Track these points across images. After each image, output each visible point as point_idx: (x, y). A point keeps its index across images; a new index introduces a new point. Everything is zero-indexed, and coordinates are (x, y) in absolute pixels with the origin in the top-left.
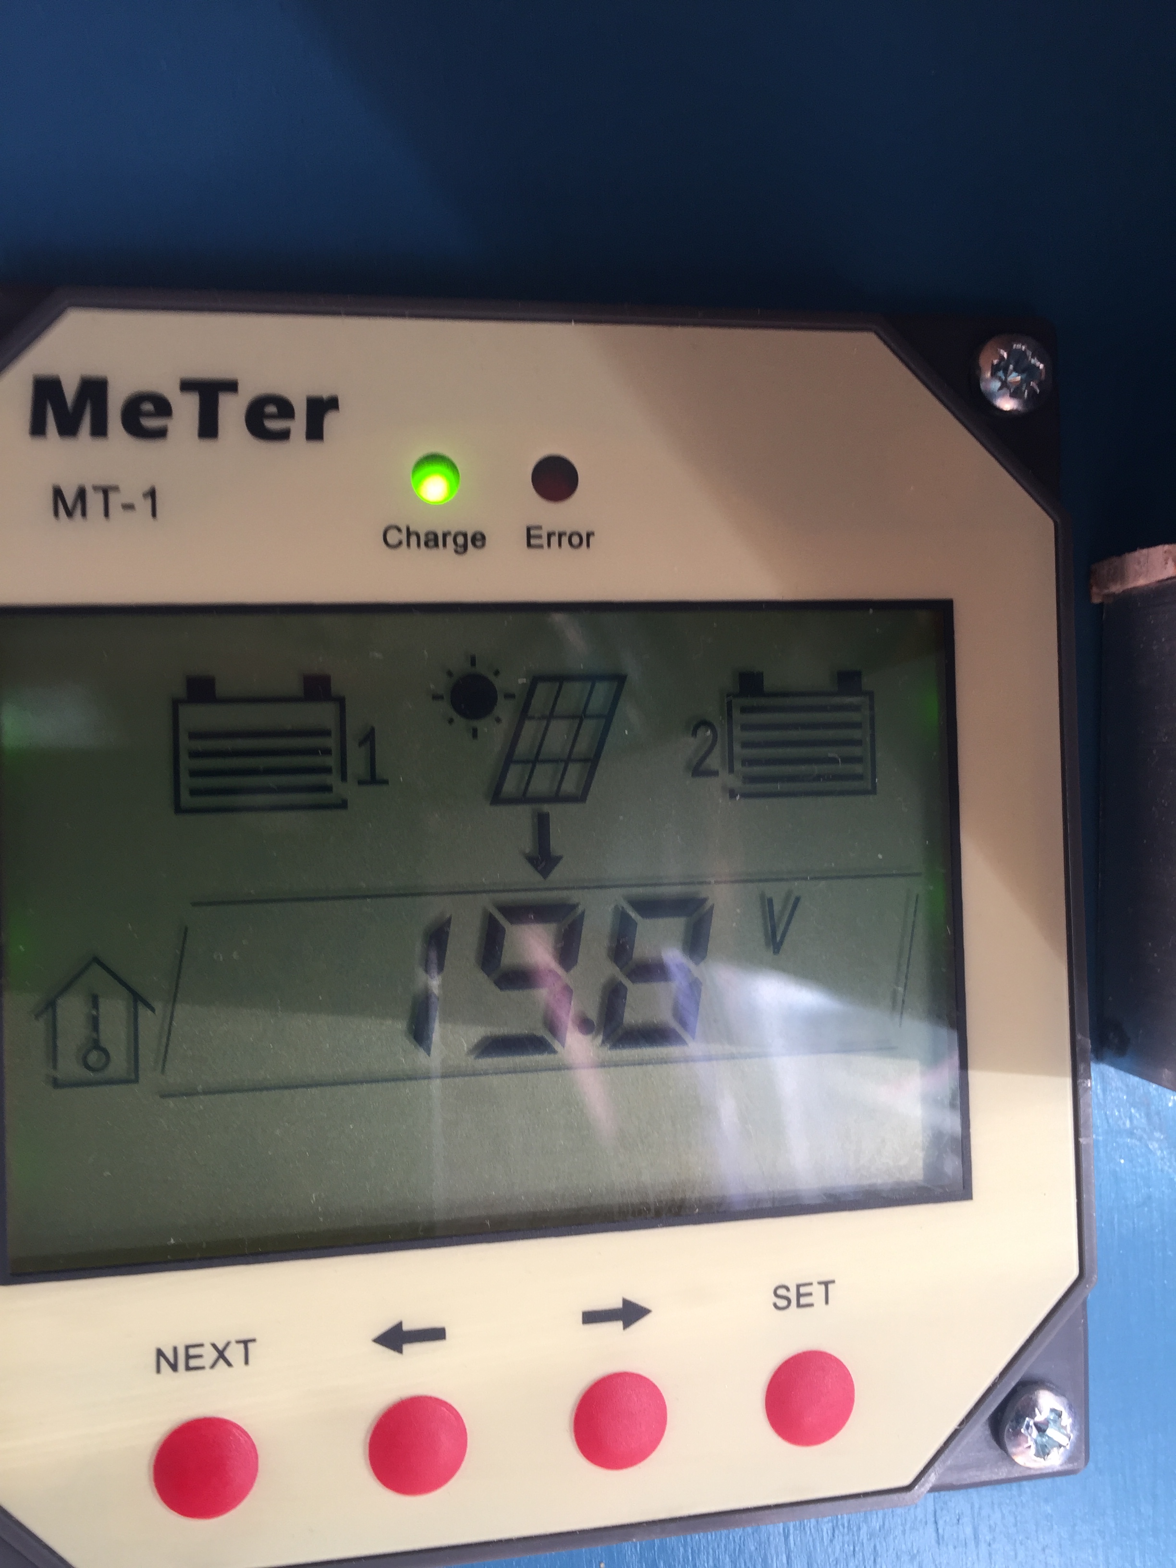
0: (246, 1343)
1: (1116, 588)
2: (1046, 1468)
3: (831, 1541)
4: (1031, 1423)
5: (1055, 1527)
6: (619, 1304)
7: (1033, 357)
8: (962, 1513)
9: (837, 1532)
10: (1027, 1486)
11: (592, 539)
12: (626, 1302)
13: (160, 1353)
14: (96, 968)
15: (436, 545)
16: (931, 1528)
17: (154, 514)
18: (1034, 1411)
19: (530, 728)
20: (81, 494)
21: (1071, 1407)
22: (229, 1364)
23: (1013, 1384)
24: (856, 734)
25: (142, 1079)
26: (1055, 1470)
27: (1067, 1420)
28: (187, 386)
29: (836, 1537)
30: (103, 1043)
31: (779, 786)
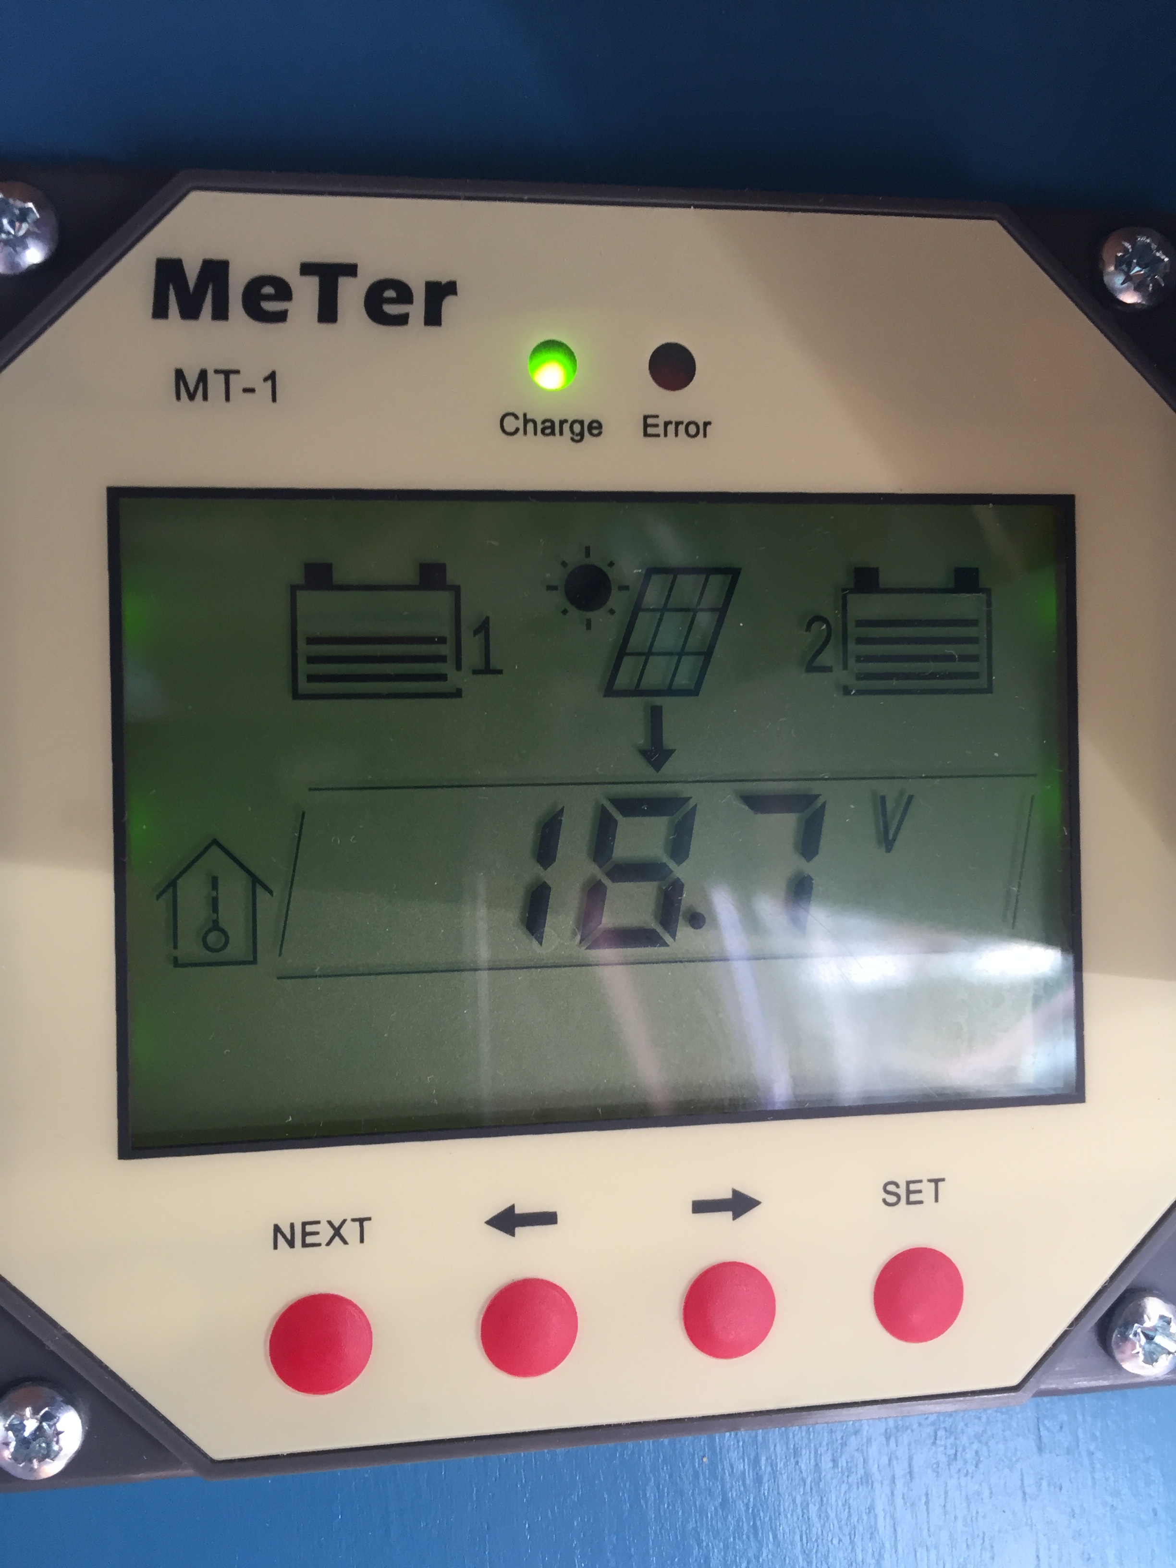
0: (361, 1221)
2: (1152, 1376)
3: (934, 1443)
4: (1139, 1331)
5: (1160, 1438)
6: (728, 1195)
7: (1157, 250)
8: (1065, 1422)
10: (1131, 1395)
11: (709, 428)
12: (735, 1193)
13: (277, 1229)
14: (214, 849)
15: (553, 433)
16: (1033, 1435)
17: (274, 399)
18: (1143, 1317)
19: (644, 621)
20: (203, 376)
22: (345, 1242)
23: (1123, 1288)
24: (971, 632)
25: (259, 960)
26: (1161, 1379)
28: (307, 269)
30: (223, 924)
31: (894, 683)
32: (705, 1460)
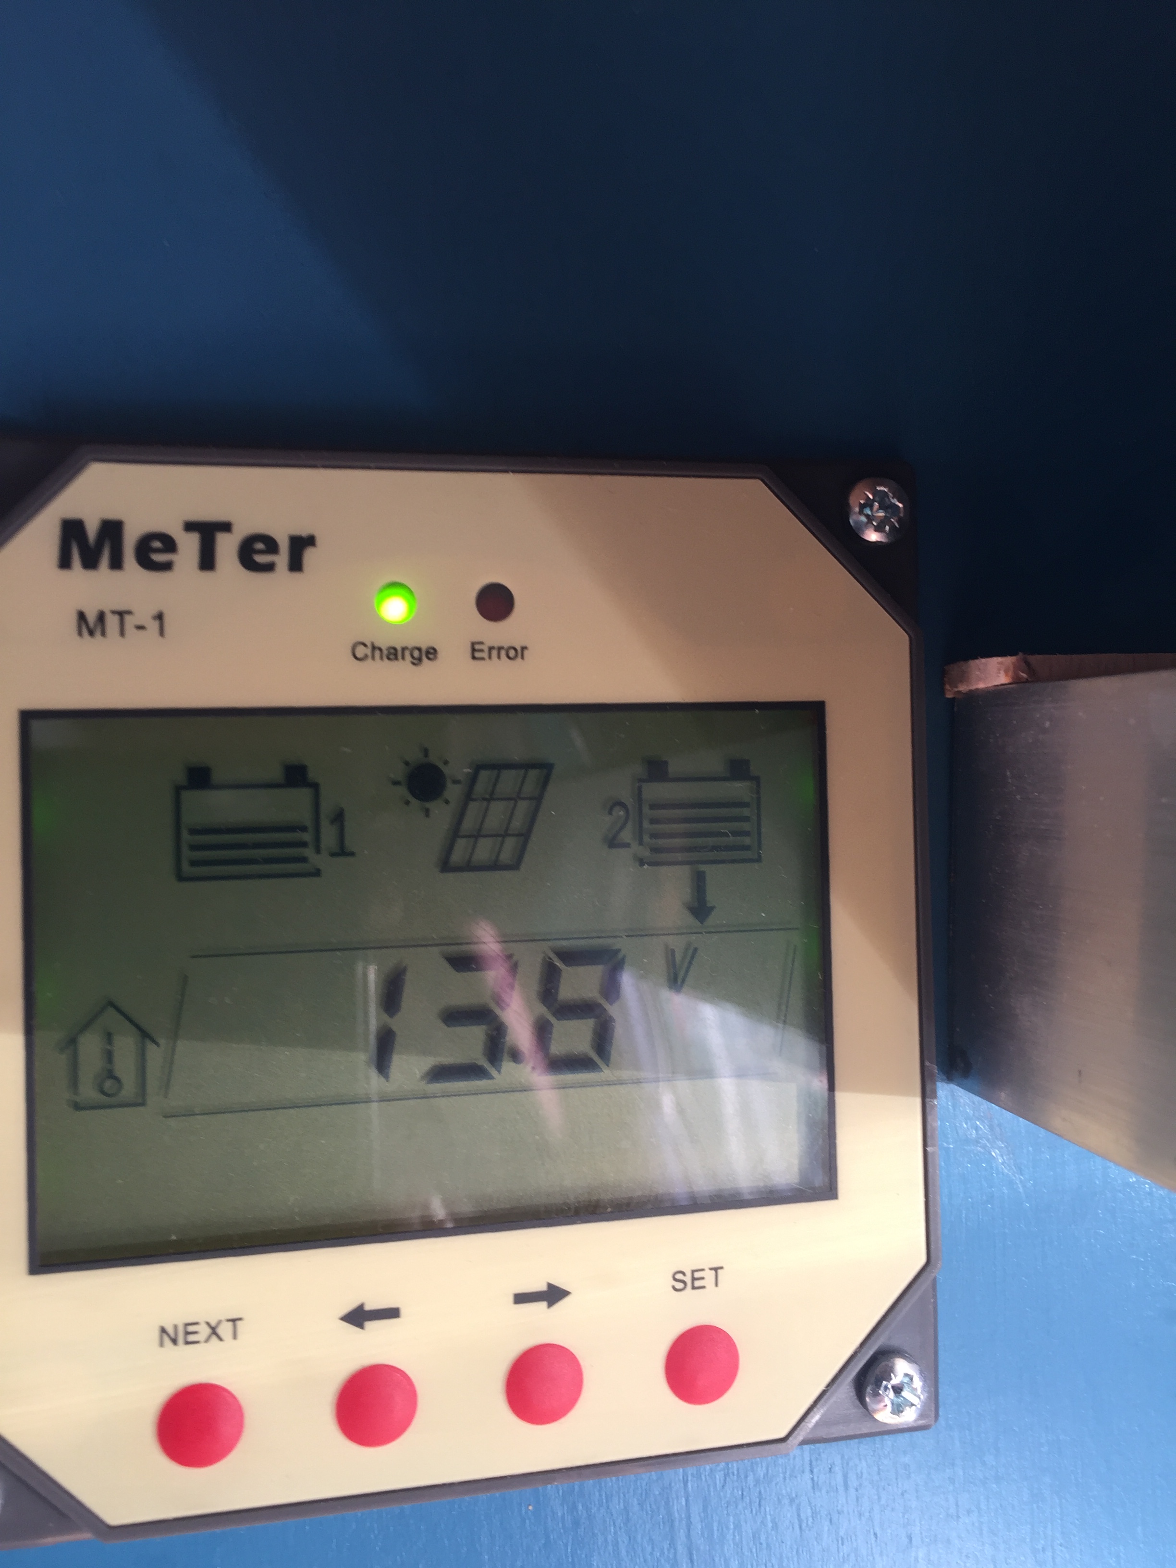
0: (234, 1321)
1: (963, 688)
2: (901, 1424)
3: (723, 1486)
4: (889, 1386)
5: (913, 1475)
6: (544, 1288)
7: (893, 498)
8: (834, 1464)
9: (728, 1479)
10: (888, 1440)
11: (526, 652)
13: (163, 1330)
14: (111, 1011)
15: (396, 659)
16: (807, 1476)
17: (162, 633)
18: (890, 1376)
19: (473, 808)
20: (101, 617)
21: (921, 1372)
22: (220, 1339)
23: (871, 1353)
24: (746, 812)
25: (148, 1102)
26: (910, 1426)
27: (918, 1383)
28: (190, 527)
29: (727, 1483)
30: (116, 1073)
32: (531, 1508)
